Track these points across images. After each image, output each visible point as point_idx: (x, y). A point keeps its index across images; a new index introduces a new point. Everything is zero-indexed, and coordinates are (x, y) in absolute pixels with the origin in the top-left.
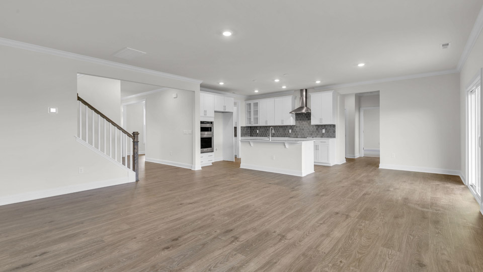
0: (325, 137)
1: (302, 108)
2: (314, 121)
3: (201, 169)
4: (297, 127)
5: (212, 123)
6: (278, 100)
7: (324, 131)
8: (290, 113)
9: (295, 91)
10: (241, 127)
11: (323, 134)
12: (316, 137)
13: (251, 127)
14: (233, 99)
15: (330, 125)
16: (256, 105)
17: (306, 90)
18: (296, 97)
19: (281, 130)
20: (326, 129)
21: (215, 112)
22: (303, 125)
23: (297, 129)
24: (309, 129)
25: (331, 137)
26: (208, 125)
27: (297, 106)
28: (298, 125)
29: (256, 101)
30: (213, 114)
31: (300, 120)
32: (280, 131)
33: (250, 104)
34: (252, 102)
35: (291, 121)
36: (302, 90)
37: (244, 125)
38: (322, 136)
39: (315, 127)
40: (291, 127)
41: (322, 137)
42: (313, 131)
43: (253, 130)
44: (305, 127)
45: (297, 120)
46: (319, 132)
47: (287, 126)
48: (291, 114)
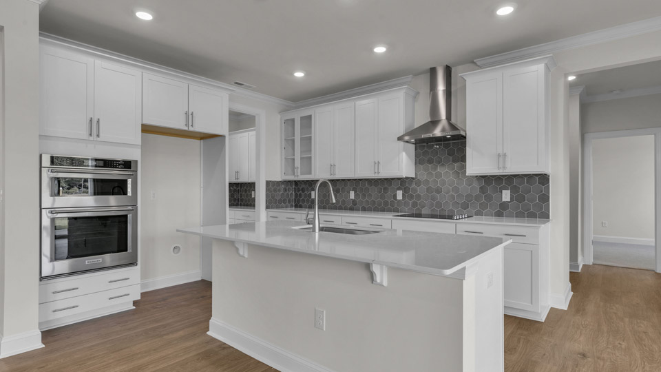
0: (510, 216)
1: (434, 123)
2: (478, 163)
3: (39, 345)
4: (418, 183)
5: (127, 165)
6: (365, 104)
7: (506, 196)
8: (400, 139)
9: (417, 74)
10: (268, 183)
11: (504, 206)
12: (479, 214)
13: (296, 182)
14: (225, 95)
15: (530, 177)
16: (307, 121)
17: (448, 71)
18: (418, 93)
19: (374, 192)
20: (514, 190)
21: (147, 129)
22: (438, 175)
23: (422, 190)
24: (456, 189)
25: (532, 216)
26: (115, 174)
27: (422, 118)
28: (423, 176)
29: (306, 112)
30: (136, 137)
31: (430, 161)
32: (370, 195)
33: (293, 120)
34: (297, 115)
35: (402, 164)
36: (433, 71)
37: (278, 177)
38: (501, 211)
39: (476, 185)
40: (402, 182)
41: (499, 214)
42: (469, 196)
43: (303, 190)
44: (444, 183)
45: (419, 160)
46: (489, 198)
47: (389, 181)
48: (401, 143)
